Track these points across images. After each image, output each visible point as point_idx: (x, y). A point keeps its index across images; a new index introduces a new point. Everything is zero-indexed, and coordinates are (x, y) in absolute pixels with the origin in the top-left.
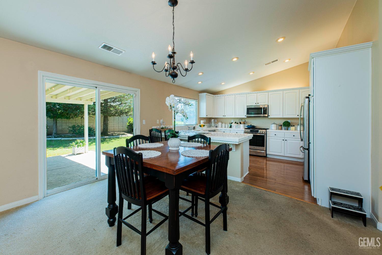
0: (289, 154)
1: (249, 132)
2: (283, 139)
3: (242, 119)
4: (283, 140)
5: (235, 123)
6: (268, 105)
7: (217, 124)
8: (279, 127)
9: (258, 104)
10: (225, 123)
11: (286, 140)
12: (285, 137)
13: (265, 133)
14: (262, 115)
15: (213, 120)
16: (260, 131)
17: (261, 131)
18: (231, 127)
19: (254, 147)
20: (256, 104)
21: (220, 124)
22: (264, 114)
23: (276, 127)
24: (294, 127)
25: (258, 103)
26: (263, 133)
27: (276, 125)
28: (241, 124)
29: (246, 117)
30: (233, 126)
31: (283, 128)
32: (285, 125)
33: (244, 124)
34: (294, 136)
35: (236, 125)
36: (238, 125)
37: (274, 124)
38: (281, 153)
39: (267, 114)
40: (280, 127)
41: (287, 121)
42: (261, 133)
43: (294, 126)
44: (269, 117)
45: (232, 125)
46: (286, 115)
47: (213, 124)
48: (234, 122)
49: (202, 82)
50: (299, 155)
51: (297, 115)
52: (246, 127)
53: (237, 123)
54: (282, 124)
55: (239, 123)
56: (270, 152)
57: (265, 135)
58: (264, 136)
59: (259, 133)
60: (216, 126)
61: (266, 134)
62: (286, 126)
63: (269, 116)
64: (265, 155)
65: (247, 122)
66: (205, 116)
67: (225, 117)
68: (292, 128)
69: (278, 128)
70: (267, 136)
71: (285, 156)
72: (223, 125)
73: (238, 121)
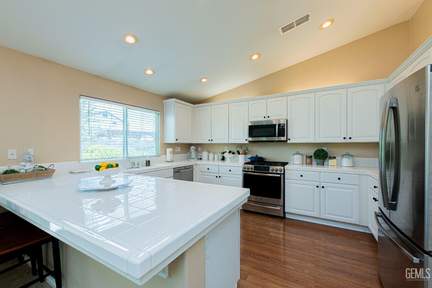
0: (328, 214)
1: (252, 169)
2: (318, 184)
3: (241, 145)
4: (317, 187)
5: (230, 152)
6: (287, 120)
7: (200, 154)
8: (306, 159)
9: (268, 119)
10: (214, 153)
11: (323, 187)
12: (321, 181)
13: (282, 172)
14: (276, 139)
15: (192, 147)
16: (271, 168)
17: (274, 168)
18: (223, 159)
19: (261, 199)
20: (265, 119)
21: (205, 154)
22: (279, 136)
23: (301, 159)
24: (335, 160)
25: (268, 117)
26: (279, 172)
27: (301, 156)
28: (239, 155)
29: (247, 142)
30: (227, 158)
31: (314, 162)
32: (318, 156)
33: (245, 154)
34: (339, 179)
35: (231, 155)
36: (234, 157)
37: (298, 153)
38: (312, 211)
39: (284, 136)
40: (308, 160)
41: (322, 149)
42: (274, 172)
43: (335, 158)
44: (289, 142)
45: (225, 155)
46: (320, 137)
47: (193, 155)
48: (228, 151)
49: (154, 72)
50: (351, 218)
51: (343, 138)
52: (249, 161)
53: (233, 153)
54: (312, 154)
55: (236, 152)
56: (292, 208)
57: (282, 176)
58: (280, 178)
59: (270, 171)
60: (199, 158)
61: (284, 174)
62: (319, 159)
63: (289, 139)
64: (282, 215)
65: (250, 151)
66: (173, 141)
67: (213, 142)
68: (331, 162)
69: (305, 163)
70: (286, 177)
71: (321, 217)
72: (211, 155)
73: (234, 150)
